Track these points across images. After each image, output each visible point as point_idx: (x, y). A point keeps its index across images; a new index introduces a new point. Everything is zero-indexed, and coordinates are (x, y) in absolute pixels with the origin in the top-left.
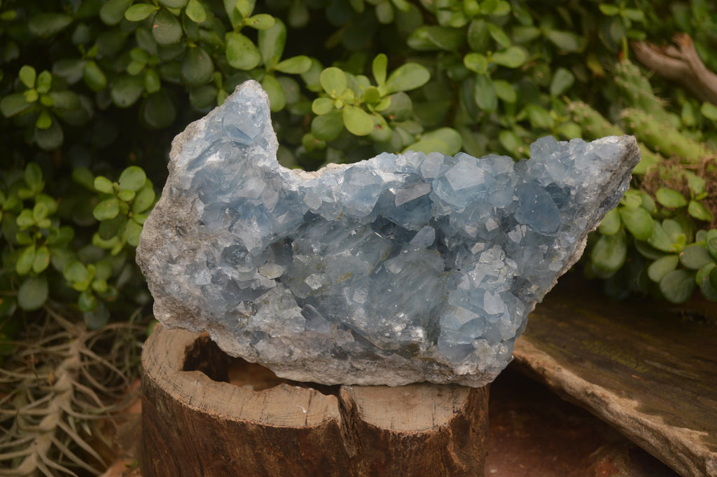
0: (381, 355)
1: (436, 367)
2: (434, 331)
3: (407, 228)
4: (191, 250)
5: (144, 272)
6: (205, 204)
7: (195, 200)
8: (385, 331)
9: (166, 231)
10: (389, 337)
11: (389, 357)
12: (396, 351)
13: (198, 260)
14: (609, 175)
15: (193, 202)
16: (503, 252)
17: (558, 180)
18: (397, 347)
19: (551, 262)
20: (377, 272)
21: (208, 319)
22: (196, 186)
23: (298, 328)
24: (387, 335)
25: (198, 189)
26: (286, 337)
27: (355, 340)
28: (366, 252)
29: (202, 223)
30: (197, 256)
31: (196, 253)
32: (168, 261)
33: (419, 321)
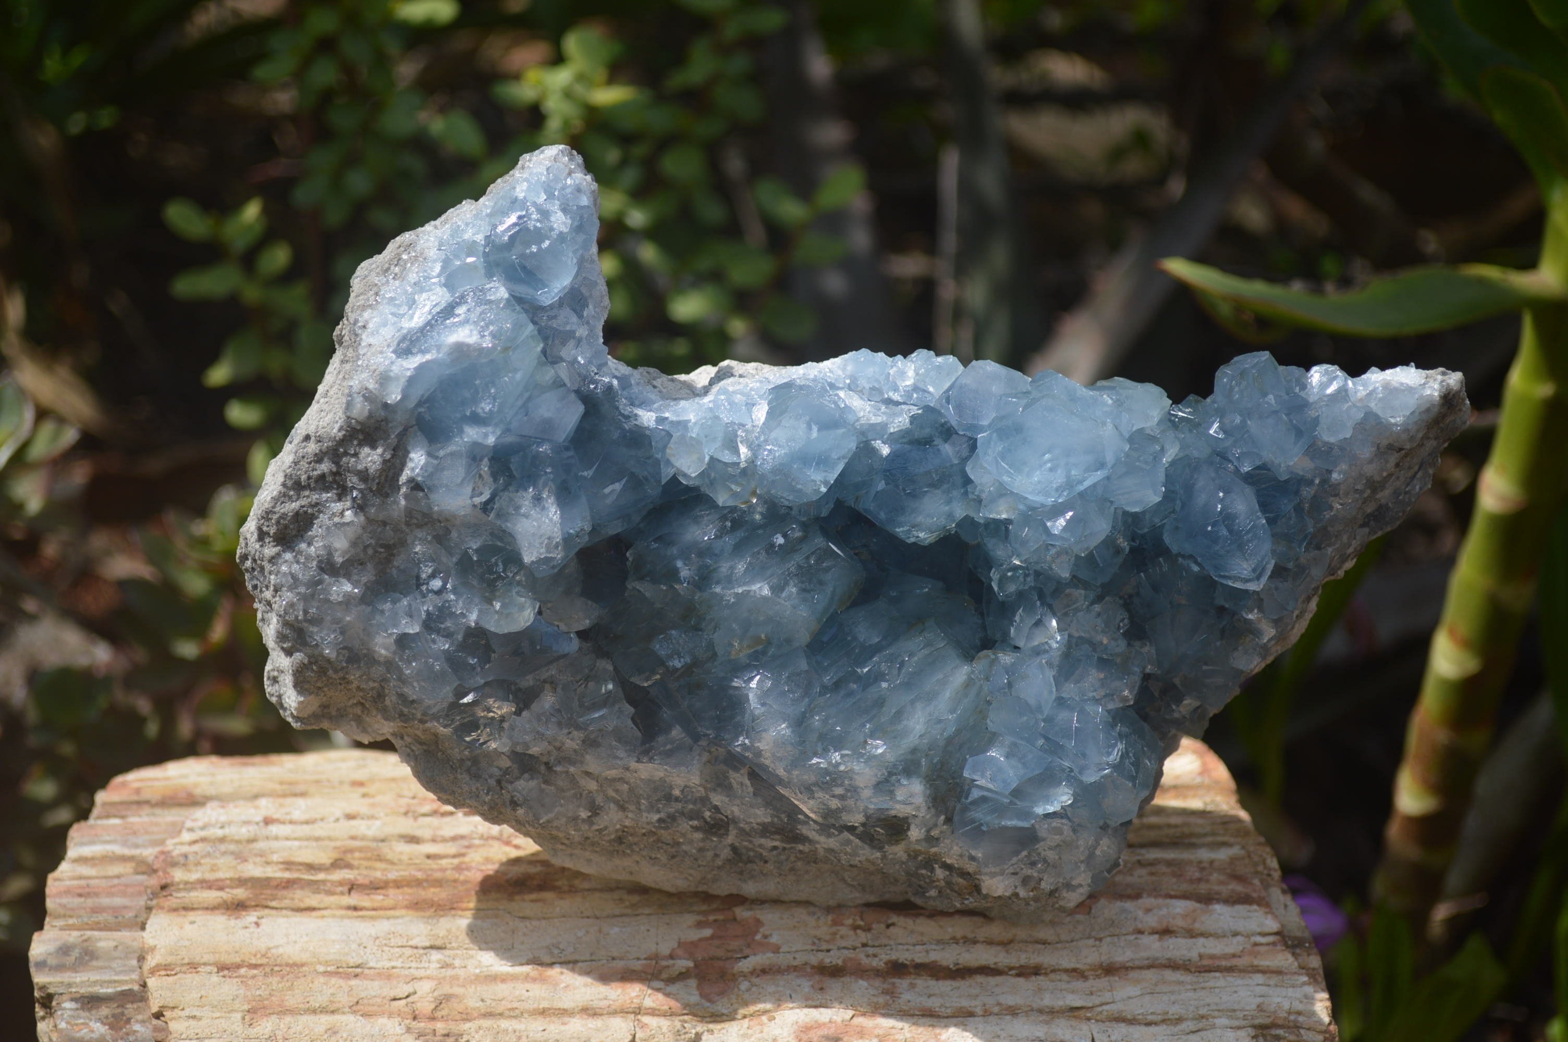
0: (811, 834)
1: (940, 873)
2: (951, 789)
3: (903, 537)
4: (382, 546)
5: (255, 587)
6: (430, 442)
7: (405, 431)
8: (836, 782)
9: (324, 498)
10: (841, 797)
11: (831, 840)
12: (851, 829)
13: (394, 572)
14: (1393, 459)
15: (401, 435)
16: (1126, 615)
17: (1277, 462)
18: (856, 819)
19: (1236, 649)
20: (825, 639)
22: (414, 399)
23: (621, 754)
24: (839, 791)
25: (418, 405)
26: (588, 773)
27: (755, 794)
28: (804, 590)
29: (418, 487)
30: (396, 564)
31: (394, 555)
32: (321, 569)
33: (917, 764)
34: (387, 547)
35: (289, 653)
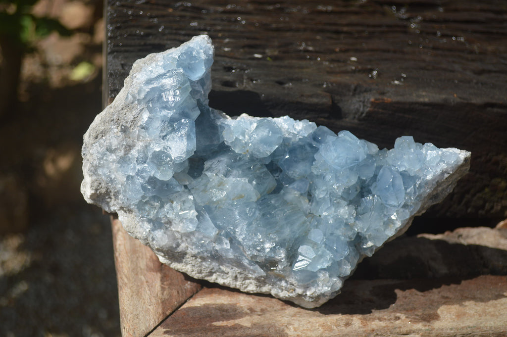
0: (246, 264)
2: (293, 255)
3: (290, 175)
5: (84, 154)
6: (150, 114)
7: (143, 109)
8: (258, 245)
9: (113, 127)
10: (259, 251)
11: (252, 267)
12: (259, 263)
13: (130, 155)
15: (141, 110)
16: (355, 212)
17: (411, 170)
18: (261, 260)
19: (387, 228)
21: (123, 203)
22: (148, 99)
23: (191, 227)
24: (259, 248)
25: (149, 101)
26: (178, 232)
27: (231, 247)
28: (258, 183)
29: (143, 128)
30: (131, 152)
31: (131, 149)
32: (107, 150)
33: (285, 244)
34: (129, 146)
35: (91, 176)
